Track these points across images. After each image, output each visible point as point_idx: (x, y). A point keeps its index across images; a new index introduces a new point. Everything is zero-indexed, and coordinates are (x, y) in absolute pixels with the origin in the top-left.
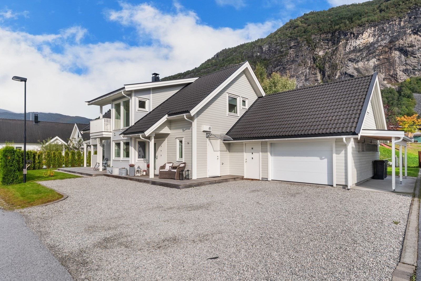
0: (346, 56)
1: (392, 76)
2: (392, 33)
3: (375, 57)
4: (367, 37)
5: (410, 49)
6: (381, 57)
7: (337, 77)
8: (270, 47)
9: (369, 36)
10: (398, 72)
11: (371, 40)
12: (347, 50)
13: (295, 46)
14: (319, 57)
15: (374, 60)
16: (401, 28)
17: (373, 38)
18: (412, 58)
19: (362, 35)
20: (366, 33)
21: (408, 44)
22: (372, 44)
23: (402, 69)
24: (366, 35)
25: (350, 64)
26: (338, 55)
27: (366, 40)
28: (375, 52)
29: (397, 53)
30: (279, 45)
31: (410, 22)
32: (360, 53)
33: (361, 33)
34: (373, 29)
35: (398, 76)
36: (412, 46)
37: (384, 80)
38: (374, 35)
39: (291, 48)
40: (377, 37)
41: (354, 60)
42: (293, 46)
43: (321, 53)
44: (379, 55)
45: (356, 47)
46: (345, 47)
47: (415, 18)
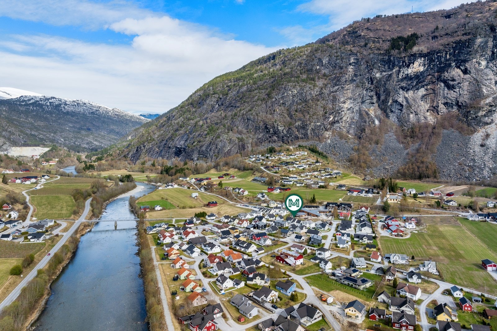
0: (399, 83)
1: (434, 108)
2: (440, 64)
3: (423, 86)
4: (418, 66)
5: (451, 83)
6: (429, 87)
7: (389, 103)
8: (329, 60)
9: (420, 65)
10: (440, 104)
11: (422, 69)
12: (400, 77)
13: (354, 63)
14: (376, 78)
15: (423, 89)
16: (447, 60)
17: (423, 67)
18: (452, 91)
19: (413, 64)
20: (417, 63)
21: (451, 77)
22: (422, 73)
23: (443, 102)
24: (416, 64)
25: (401, 92)
26: (391, 81)
27: (417, 68)
28: (424, 81)
29: (442, 85)
30: (339, 59)
31: (454, 56)
32: (411, 82)
33: (412, 63)
34: (423, 59)
35: (439, 108)
36: (453, 80)
37: (427, 111)
38: (424, 65)
39: (350, 64)
40: (427, 66)
41: (406, 88)
42: (353, 63)
43: (378, 75)
44: (427, 85)
45: (408, 75)
46: (398, 75)
47: (459, 53)
